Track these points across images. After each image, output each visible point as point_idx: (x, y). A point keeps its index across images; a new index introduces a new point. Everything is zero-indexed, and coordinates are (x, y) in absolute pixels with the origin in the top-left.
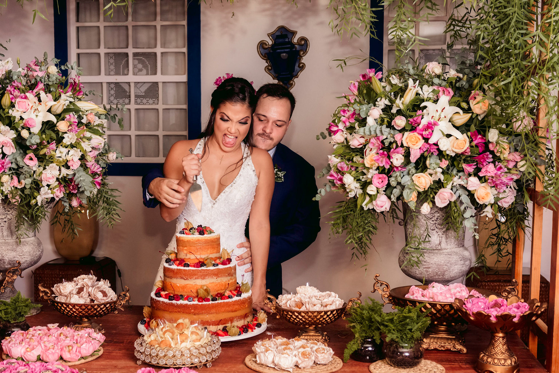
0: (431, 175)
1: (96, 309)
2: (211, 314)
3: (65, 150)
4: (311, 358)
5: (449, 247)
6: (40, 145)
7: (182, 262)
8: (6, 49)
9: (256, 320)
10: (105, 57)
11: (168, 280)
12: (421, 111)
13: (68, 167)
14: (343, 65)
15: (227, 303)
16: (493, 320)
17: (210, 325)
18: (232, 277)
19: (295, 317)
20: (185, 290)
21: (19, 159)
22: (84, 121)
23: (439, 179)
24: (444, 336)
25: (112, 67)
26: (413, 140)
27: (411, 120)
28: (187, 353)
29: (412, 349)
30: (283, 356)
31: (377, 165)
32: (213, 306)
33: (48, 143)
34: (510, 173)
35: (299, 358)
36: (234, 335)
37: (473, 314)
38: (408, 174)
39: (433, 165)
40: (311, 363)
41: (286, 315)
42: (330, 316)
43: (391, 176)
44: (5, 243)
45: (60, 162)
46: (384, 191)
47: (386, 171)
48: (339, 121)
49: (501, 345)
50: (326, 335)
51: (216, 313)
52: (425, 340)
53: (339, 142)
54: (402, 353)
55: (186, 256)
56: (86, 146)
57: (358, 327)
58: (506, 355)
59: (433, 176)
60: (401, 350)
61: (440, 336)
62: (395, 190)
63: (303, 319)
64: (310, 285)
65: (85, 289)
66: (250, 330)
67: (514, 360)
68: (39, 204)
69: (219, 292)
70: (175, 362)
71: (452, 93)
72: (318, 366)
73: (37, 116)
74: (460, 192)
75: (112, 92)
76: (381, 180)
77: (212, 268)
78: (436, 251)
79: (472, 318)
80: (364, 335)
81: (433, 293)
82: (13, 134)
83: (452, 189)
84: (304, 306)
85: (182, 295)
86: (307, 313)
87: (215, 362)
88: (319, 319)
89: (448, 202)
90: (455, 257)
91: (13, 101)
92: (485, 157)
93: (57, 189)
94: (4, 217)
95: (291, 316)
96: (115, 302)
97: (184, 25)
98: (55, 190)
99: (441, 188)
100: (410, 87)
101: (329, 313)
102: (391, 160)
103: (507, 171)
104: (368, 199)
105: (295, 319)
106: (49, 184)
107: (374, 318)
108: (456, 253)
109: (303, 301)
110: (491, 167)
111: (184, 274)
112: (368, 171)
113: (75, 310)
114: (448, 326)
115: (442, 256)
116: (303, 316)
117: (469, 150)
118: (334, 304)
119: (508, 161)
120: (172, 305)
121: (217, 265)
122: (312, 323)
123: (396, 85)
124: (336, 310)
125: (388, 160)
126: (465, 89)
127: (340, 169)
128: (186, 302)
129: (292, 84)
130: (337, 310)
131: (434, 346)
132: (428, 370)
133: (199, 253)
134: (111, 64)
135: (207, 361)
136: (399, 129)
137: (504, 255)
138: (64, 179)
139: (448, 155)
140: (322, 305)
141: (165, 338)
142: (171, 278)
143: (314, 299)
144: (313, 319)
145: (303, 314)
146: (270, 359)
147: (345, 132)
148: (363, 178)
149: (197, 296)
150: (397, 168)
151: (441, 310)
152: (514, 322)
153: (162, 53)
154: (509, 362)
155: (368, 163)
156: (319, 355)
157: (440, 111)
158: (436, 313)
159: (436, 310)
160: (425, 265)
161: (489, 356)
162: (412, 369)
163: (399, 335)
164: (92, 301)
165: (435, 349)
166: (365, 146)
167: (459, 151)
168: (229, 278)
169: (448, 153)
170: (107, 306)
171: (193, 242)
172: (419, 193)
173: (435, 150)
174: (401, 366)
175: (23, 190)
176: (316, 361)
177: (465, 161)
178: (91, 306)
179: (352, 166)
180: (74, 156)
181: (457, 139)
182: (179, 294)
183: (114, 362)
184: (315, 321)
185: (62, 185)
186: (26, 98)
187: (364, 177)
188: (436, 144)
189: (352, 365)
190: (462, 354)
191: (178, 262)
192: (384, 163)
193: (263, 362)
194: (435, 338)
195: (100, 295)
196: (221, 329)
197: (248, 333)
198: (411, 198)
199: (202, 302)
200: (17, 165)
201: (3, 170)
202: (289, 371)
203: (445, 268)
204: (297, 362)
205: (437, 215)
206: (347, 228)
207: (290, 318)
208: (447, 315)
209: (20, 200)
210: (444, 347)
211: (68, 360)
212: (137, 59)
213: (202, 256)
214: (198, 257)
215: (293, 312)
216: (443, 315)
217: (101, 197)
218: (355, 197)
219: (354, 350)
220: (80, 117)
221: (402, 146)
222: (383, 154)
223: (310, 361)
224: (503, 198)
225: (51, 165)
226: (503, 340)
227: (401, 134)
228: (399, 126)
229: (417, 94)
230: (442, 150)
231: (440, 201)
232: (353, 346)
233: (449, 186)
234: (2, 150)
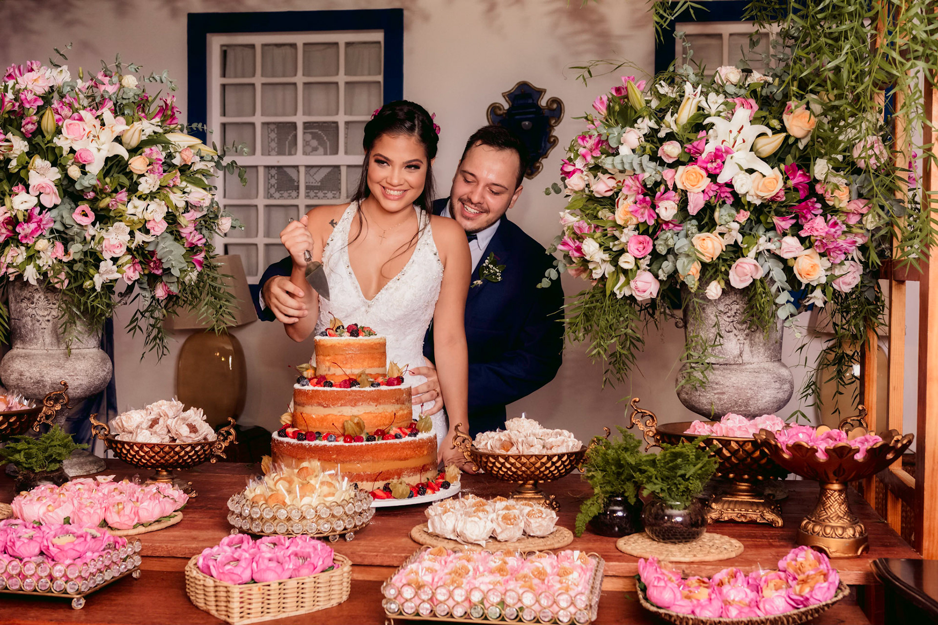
0: (722, 234)
1: (177, 453)
2: (366, 461)
3: (141, 204)
4: (517, 525)
5: (755, 360)
6: (99, 192)
7: (323, 381)
8: (66, 59)
9: (443, 478)
10: (262, 128)
11: (300, 409)
12: (704, 132)
13: (147, 232)
14: (587, 75)
15: (392, 445)
16: (821, 457)
17: (362, 480)
18: (404, 407)
19: (499, 466)
20: (325, 424)
21: (65, 214)
22: (177, 161)
23: (736, 242)
24: (746, 499)
25: (273, 145)
26: (692, 177)
27: (688, 146)
28: (310, 515)
29: (687, 511)
30: (470, 519)
31: (635, 221)
32: (368, 450)
33: (115, 191)
34: (850, 232)
35: (499, 524)
36: (402, 497)
37: (787, 447)
38: (687, 236)
39: (724, 218)
40: (519, 534)
41: (486, 463)
42: (558, 465)
43: (657, 238)
44: (47, 355)
45: (133, 222)
46: (648, 265)
47: (651, 231)
48: (577, 155)
49: (836, 505)
50: (553, 499)
51: (373, 461)
52: (714, 505)
53: (576, 189)
54: (671, 517)
55: (329, 370)
56: (177, 199)
57: (599, 475)
58: (845, 522)
59: (725, 236)
60: (669, 512)
61: (740, 499)
62: (665, 264)
63: (513, 469)
64: (527, 418)
65: (161, 421)
66: (429, 491)
67: (858, 529)
68: (98, 288)
69: (380, 428)
70: (290, 529)
71: (756, 107)
72: (530, 539)
73: (99, 150)
74: (771, 263)
75: (273, 181)
76: (641, 246)
77: (368, 389)
78: (735, 367)
79: (786, 456)
80: (608, 488)
81: (727, 428)
82: (55, 174)
83: (756, 259)
84: (515, 448)
85: (319, 433)
86: (518, 457)
87: (360, 532)
88: (538, 469)
89: (751, 280)
90: (765, 375)
91: (60, 123)
92: (810, 204)
93: (128, 265)
94: (46, 313)
95: (494, 463)
96: (212, 444)
97: (379, 82)
98: (125, 268)
99: (738, 258)
100: (687, 95)
101: (555, 459)
102: (657, 211)
103: (846, 229)
104: (622, 279)
105: (500, 469)
106: (115, 256)
107: (624, 459)
108: (768, 371)
109: (514, 439)
110: (820, 222)
111: (323, 399)
112: (622, 232)
113: (143, 454)
114: (752, 481)
115: (744, 374)
116: (512, 464)
117: (782, 193)
118: (565, 444)
119: (847, 213)
120: (302, 447)
121: (379, 385)
122: (528, 475)
123: (665, 96)
124: (567, 454)
125: (652, 211)
126: (778, 101)
127: (578, 232)
128: (325, 443)
129: (539, 167)
130: (570, 455)
131: (729, 515)
132: (715, 547)
133: (349, 366)
134: (272, 140)
135: (345, 529)
136: (671, 161)
137: (847, 382)
138: (140, 249)
139: (749, 202)
140: (544, 447)
141: (277, 490)
142: (303, 405)
143: (531, 438)
144: (528, 468)
145: (512, 460)
146: (450, 527)
147: (585, 173)
148: (614, 245)
149: (343, 435)
150: (667, 223)
151: (738, 450)
152: (856, 461)
153: (347, 123)
154: (850, 532)
155: (620, 218)
156: (532, 521)
157: (735, 133)
158: (730, 457)
159: (730, 452)
160: (715, 389)
161: (816, 523)
162: (688, 545)
163: (665, 487)
164: (174, 440)
165: (731, 521)
166: (617, 193)
167: (768, 195)
168: (398, 407)
169: (749, 198)
170: (197, 449)
171: (339, 348)
172: (704, 265)
173: (729, 195)
174: (669, 539)
175: (71, 264)
176: (528, 531)
177: (778, 214)
178: (170, 447)
179: (597, 227)
180: (156, 212)
181: (764, 176)
182: (315, 431)
183: (194, 533)
184: (533, 472)
185: (137, 260)
186: (81, 119)
187: (616, 242)
188: (730, 185)
189: (589, 541)
190: (776, 527)
191: (315, 380)
192: (646, 217)
193: (438, 531)
194: (731, 502)
195: (185, 431)
196: (382, 488)
197: (426, 495)
198: (690, 273)
199: (350, 442)
200: (64, 225)
201: (40, 232)
202: (479, 545)
203: (750, 393)
204: (494, 531)
205: (735, 307)
206: (590, 331)
207: (492, 468)
208: (749, 460)
209: (67, 282)
210: (745, 517)
211: (115, 526)
212: (311, 133)
213: (353, 371)
214: (348, 372)
215: (496, 457)
216: (742, 460)
217: (204, 287)
218: (603, 278)
219: (592, 515)
220: (170, 156)
221: (675, 188)
222: (644, 201)
223: (516, 529)
224: (841, 276)
225: (116, 224)
226: (840, 495)
227: (673, 170)
228: (669, 157)
229: (700, 108)
230: (738, 192)
231: (737, 279)
232: (591, 509)
233: (752, 254)
234: (39, 200)
